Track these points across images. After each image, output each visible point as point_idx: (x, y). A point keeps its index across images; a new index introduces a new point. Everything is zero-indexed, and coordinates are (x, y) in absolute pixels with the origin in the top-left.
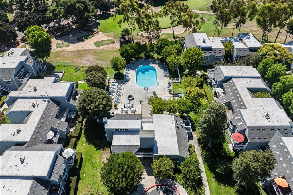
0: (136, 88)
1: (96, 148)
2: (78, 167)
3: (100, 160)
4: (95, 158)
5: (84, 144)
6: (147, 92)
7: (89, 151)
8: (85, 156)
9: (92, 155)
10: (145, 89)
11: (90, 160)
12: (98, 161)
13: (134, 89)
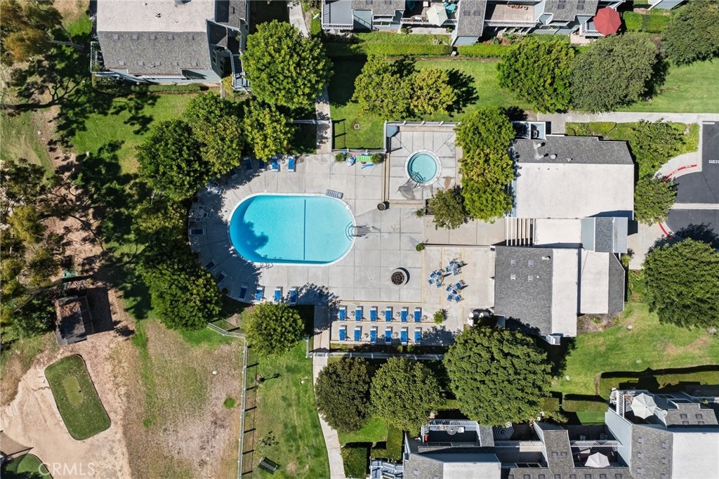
0: (352, 264)
1: (571, 350)
2: (636, 377)
3: (600, 334)
4: (596, 347)
5: (568, 378)
6: (371, 229)
7: (582, 362)
8: (598, 369)
9: (591, 353)
10: (358, 236)
11: (604, 355)
12: (602, 339)
13: (357, 269)
